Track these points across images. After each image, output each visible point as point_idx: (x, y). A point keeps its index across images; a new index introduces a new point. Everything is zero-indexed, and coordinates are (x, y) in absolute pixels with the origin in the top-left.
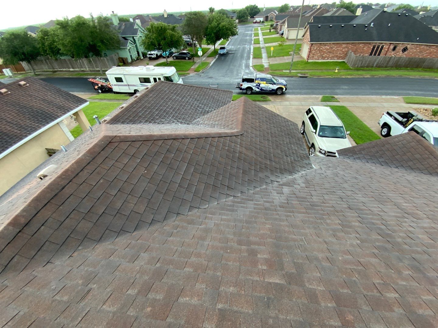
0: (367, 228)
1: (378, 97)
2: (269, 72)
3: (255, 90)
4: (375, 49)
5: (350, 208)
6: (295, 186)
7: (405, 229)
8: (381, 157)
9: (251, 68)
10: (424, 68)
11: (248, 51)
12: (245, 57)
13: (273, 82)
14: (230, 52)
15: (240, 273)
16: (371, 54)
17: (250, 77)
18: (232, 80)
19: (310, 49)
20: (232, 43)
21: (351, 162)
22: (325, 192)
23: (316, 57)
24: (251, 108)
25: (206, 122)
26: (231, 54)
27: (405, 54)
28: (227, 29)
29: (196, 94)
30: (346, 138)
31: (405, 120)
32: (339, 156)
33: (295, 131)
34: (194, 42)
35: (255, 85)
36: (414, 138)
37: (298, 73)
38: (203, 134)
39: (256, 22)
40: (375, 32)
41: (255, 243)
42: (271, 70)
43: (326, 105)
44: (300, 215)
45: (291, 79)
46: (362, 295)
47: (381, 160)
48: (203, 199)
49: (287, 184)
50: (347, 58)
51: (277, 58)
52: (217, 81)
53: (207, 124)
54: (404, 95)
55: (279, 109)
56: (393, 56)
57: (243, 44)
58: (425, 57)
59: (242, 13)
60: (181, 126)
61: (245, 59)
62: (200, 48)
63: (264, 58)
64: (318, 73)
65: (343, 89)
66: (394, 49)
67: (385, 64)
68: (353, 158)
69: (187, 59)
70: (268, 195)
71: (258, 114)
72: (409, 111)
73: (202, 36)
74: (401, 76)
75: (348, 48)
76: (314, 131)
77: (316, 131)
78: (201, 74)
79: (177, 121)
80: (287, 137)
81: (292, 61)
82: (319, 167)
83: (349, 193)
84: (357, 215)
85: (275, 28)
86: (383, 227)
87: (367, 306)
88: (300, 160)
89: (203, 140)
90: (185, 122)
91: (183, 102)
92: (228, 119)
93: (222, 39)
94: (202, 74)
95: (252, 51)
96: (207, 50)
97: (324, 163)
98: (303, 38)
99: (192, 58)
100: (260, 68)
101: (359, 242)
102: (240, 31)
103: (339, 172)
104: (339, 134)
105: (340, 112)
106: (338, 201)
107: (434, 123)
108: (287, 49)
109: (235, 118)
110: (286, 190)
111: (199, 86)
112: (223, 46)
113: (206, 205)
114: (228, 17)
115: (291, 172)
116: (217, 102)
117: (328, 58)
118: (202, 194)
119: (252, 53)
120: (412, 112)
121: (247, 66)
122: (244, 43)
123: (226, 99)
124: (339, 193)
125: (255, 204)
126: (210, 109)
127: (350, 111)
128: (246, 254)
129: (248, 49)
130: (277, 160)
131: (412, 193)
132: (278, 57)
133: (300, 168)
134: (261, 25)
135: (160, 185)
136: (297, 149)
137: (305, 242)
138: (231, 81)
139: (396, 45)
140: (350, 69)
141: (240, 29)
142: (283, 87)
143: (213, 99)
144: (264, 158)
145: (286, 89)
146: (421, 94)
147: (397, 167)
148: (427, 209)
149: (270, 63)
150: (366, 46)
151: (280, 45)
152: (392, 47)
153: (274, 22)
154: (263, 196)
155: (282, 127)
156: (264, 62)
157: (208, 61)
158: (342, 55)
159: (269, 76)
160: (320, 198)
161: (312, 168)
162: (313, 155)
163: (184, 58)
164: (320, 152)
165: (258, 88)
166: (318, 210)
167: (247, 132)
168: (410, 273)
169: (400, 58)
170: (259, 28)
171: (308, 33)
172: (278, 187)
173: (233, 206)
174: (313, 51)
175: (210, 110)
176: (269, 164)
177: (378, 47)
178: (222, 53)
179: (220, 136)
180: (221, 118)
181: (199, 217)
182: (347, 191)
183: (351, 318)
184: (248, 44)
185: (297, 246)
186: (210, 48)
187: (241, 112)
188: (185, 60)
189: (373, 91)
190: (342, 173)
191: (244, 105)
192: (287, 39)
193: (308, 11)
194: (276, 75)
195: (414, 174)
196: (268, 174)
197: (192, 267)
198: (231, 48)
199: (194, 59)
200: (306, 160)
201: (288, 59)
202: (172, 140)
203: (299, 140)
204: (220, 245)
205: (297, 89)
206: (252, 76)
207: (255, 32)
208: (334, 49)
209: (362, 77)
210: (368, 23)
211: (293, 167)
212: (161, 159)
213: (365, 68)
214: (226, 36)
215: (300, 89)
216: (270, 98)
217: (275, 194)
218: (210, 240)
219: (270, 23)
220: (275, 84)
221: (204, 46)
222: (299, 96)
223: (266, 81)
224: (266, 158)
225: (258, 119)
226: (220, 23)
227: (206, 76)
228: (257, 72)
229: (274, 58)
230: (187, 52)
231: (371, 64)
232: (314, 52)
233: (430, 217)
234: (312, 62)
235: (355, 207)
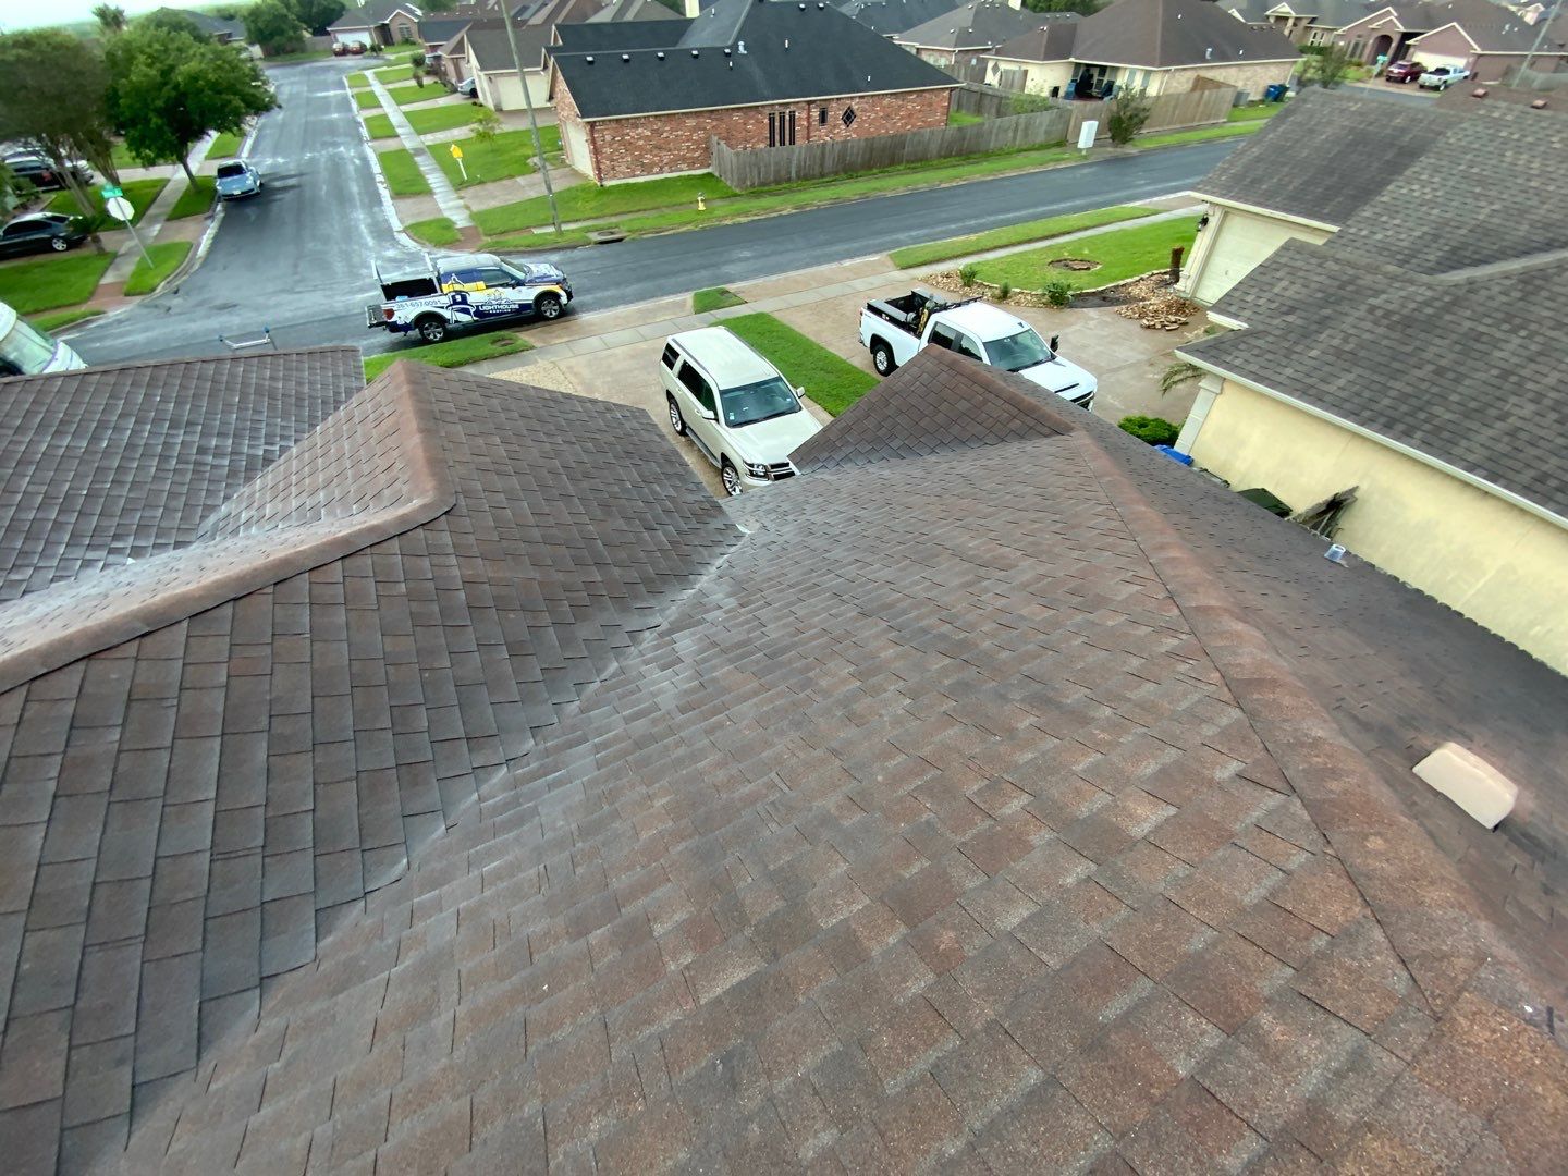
0: (914, 651)
1: (834, 265)
2: (479, 244)
3: (456, 322)
4: (777, 124)
5: (864, 614)
6: (710, 616)
7: (990, 608)
8: (892, 436)
9: (404, 239)
10: (908, 162)
11: (357, 169)
12: (357, 197)
13: (513, 277)
14: (278, 184)
15: (609, 1040)
16: (772, 144)
17: (412, 273)
18: (337, 298)
19: (593, 141)
20: (266, 144)
21: (835, 478)
22: (794, 598)
23: (623, 168)
24: (449, 398)
25: (268, 510)
26: (285, 189)
27: (855, 131)
28: (216, 88)
29: (164, 400)
30: (801, 409)
31: (912, 315)
32: (800, 470)
33: (646, 436)
34: (68, 164)
35: (445, 300)
36: (939, 360)
37: (588, 230)
38: (255, 573)
39: (345, 52)
40: (757, 73)
41: (633, 894)
42: (486, 235)
43: (714, 320)
44: (745, 706)
45: (569, 254)
46: (956, 853)
47: (895, 444)
48: (371, 847)
49: (684, 623)
50: (714, 161)
51: (490, 187)
52: (268, 318)
53: (279, 516)
54: (889, 249)
55: (575, 370)
56: (827, 139)
57: (325, 145)
58: (902, 131)
59: (267, 17)
60: (138, 569)
61: (358, 203)
62: (109, 186)
63: (437, 191)
64: (649, 220)
65: (740, 260)
66: (823, 118)
67: (817, 170)
68: (832, 463)
69: (59, 246)
70: (633, 693)
71: (487, 414)
72: (915, 290)
73: (101, 135)
74: (864, 196)
75: (704, 129)
76: (711, 414)
77: (716, 414)
78: (166, 302)
79: (111, 551)
80: (628, 463)
81: (549, 189)
82: (758, 525)
83: (852, 571)
84: (885, 625)
85: (436, 71)
86: (946, 628)
87: (974, 873)
88: (698, 526)
89: (264, 602)
90: (159, 541)
91: (107, 453)
92: (366, 469)
93: (214, 134)
94: (176, 301)
95: (376, 168)
96: (158, 189)
97: (767, 507)
98: (553, 103)
99: (84, 238)
100: (441, 234)
101: (908, 701)
102: (286, 90)
103: (813, 518)
104: (782, 404)
105: (759, 333)
106: (831, 608)
107: (973, 304)
108: (515, 150)
109: (395, 454)
110: (685, 643)
111: (168, 360)
112: (230, 162)
113: (396, 862)
114: (199, 38)
115: (683, 577)
116: (299, 406)
117: (661, 168)
118: (360, 830)
119: (380, 178)
120: (921, 290)
121: (383, 233)
122: (328, 139)
123: (336, 386)
124: (830, 581)
125: (597, 748)
126: (272, 444)
127: (783, 325)
128: (613, 955)
129: (357, 162)
130: (623, 555)
131: (980, 506)
132: (494, 181)
133: (705, 553)
134: (374, 62)
135: (99, 910)
136: (674, 494)
137: (783, 786)
138: (336, 305)
139: (824, 105)
140: (736, 195)
141: (280, 81)
142: (556, 288)
143: (272, 397)
144: (573, 567)
145: (570, 296)
146: (926, 235)
147: (933, 451)
148: (1018, 533)
149: (475, 209)
150: (751, 118)
151: (483, 136)
152: (815, 113)
153: (421, 47)
154: (617, 703)
155: (597, 436)
156: (450, 209)
157: (179, 238)
158: (696, 154)
159: (486, 260)
160: (784, 621)
161: (740, 536)
162: (738, 490)
163: (46, 247)
164: (752, 474)
165: (466, 311)
166: (790, 662)
167: (467, 494)
168: (1032, 719)
169: (845, 142)
170: (369, 74)
171: (562, 86)
172: (657, 647)
173: (515, 802)
174: (603, 147)
175: (277, 448)
176: (599, 579)
177: (782, 119)
178: (237, 192)
179: (348, 552)
180: (333, 471)
181: (379, 932)
182: (844, 566)
183: (951, 938)
184: (348, 139)
185: (763, 814)
186: (169, 180)
187: (411, 423)
188: (55, 256)
189: (818, 252)
190: (818, 519)
191: (413, 393)
192: (499, 110)
193: (534, 7)
194: (511, 249)
195: (971, 454)
196: (611, 615)
197: (409, 1165)
198: (272, 166)
199: (97, 240)
200: (715, 517)
201: (532, 185)
202: (81, 666)
203: (671, 462)
204: (506, 985)
205: (606, 289)
206: (420, 268)
207: (356, 91)
208: (665, 135)
209: (775, 214)
210: (730, 43)
211: (685, 557)
212: (52, 786)
213: (773, 187)
214: (224, 119)
215: (618, 285)
216: (525, 337)
217: (658, 674)
218: (456, 997)
219: (408, 54)
220: (520, 283)
221: (132, 174)
222: (622, 310)
223: (485, 280)
224: (579, 562)
225: (494, 431)
226: (172, 68)
227: (200, 304)
228: (435, 250)
229: (478, 188)
230: (48, 218)
231: (783, 173)
232: (608, 151)
233: (1029, 551)
234: (619, 186)
235: (875, 605)
